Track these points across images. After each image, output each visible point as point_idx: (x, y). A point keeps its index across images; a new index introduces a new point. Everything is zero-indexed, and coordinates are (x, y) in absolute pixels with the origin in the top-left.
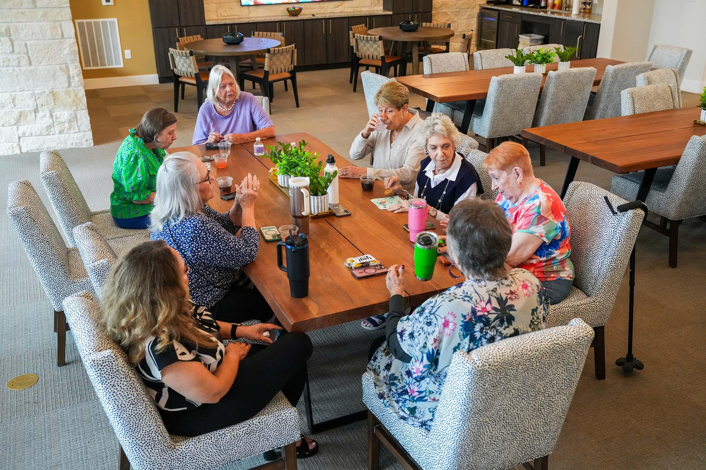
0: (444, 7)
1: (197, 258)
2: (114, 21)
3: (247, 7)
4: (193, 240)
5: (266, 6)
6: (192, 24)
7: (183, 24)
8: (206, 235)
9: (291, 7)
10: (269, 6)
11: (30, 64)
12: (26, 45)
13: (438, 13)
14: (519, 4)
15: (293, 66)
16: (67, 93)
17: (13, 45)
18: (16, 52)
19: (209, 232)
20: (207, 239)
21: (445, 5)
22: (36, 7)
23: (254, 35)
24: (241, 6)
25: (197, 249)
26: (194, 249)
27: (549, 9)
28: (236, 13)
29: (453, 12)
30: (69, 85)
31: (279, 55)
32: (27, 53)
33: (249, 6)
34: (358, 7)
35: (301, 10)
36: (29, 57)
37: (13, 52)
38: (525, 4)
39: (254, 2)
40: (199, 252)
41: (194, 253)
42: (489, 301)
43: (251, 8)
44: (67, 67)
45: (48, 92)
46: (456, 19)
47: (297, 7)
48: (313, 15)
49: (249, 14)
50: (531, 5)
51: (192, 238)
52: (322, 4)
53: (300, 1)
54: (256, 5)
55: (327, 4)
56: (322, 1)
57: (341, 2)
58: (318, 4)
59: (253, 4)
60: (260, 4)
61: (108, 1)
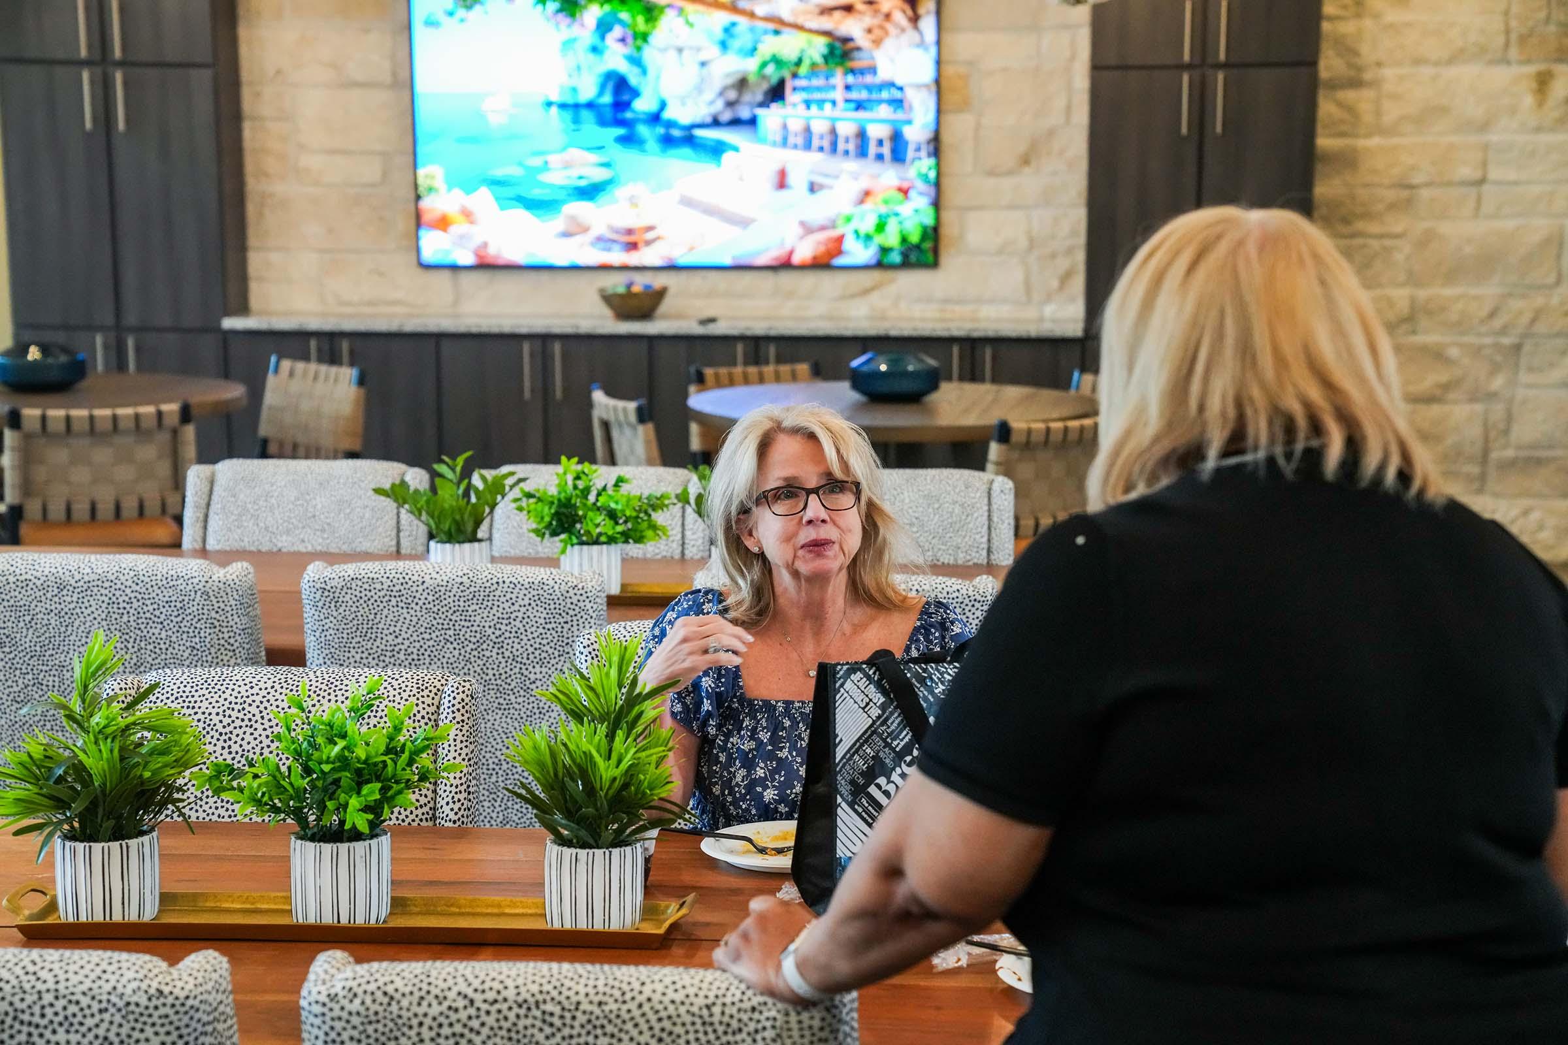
0: (1424, 322)
3: (446, 275)
5: (533, 275)
10: (545, 276)
21: (1429, 313)
24: (422, 266)
28: (400, 295)
29: (1477, 351)
33: (454, 268)
34: (960, 302)
35: (659, 295)
39: (477, 255)
43: (462, 277)
46: (1498, 383)
47: (654, 283)
49: (456, 302)
52: (786, 279)
53: (682, 261)
54: (485, 265)
55: (810, 280)
56: (785, 265)
57: (877, 275)
58: (770, 279)
59: (468, 259)
60: (501, 262)
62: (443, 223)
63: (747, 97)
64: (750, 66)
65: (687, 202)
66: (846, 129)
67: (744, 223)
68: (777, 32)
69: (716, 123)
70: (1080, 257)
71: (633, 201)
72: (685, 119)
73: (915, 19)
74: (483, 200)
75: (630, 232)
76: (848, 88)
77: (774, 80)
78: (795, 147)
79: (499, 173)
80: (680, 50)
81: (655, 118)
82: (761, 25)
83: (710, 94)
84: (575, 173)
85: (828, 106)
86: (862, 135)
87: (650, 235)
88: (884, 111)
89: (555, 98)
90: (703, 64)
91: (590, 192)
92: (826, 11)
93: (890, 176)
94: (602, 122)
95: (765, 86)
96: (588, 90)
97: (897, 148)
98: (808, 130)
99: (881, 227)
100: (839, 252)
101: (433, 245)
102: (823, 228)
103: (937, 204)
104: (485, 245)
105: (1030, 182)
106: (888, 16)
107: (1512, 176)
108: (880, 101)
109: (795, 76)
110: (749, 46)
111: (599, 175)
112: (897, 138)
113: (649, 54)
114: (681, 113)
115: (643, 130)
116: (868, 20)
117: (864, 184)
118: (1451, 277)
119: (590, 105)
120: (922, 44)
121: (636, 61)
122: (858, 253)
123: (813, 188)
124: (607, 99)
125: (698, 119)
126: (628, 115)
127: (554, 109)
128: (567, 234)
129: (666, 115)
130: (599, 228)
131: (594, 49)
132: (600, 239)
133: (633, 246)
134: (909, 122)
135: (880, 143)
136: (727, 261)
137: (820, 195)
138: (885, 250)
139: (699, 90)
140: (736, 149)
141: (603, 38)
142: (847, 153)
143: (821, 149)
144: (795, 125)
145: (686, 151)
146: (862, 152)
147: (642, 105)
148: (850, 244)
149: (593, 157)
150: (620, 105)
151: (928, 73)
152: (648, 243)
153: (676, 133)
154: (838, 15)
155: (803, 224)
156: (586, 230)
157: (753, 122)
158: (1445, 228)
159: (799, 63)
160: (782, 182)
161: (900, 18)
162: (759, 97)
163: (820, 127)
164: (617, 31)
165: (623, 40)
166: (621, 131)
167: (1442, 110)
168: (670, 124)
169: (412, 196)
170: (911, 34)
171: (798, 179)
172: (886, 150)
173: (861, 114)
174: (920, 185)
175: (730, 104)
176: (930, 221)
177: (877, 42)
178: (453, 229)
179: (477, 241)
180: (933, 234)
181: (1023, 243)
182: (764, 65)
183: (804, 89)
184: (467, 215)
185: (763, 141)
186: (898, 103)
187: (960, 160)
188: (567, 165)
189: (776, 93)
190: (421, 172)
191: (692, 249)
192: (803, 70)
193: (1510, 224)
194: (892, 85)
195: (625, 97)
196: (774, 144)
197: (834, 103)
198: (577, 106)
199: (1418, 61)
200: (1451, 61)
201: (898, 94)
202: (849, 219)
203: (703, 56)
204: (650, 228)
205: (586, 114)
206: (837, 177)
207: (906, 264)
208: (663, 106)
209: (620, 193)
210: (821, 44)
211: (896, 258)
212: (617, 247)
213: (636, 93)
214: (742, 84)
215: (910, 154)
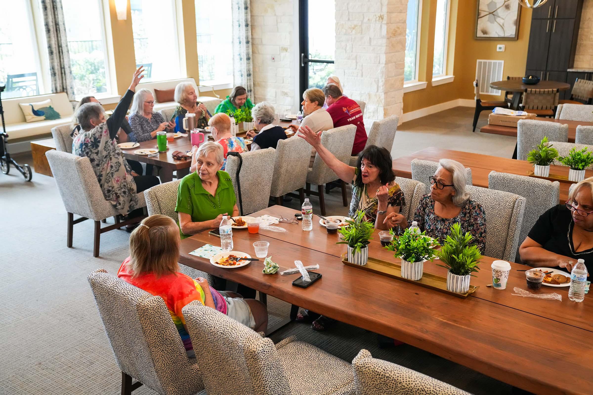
2: (501, 63)
6: (556, 70)
11: (362, 76)
12: (362, 65)
16: (376, 95)
17: (356, 65)
18: (357, 69)
22: (370, 45)
30: (377, 91)
32: (362, 70)
36: (362, 72)
37: (356, 68)
44: (378, 80)
45: (367, 93)
61: (500, 48)
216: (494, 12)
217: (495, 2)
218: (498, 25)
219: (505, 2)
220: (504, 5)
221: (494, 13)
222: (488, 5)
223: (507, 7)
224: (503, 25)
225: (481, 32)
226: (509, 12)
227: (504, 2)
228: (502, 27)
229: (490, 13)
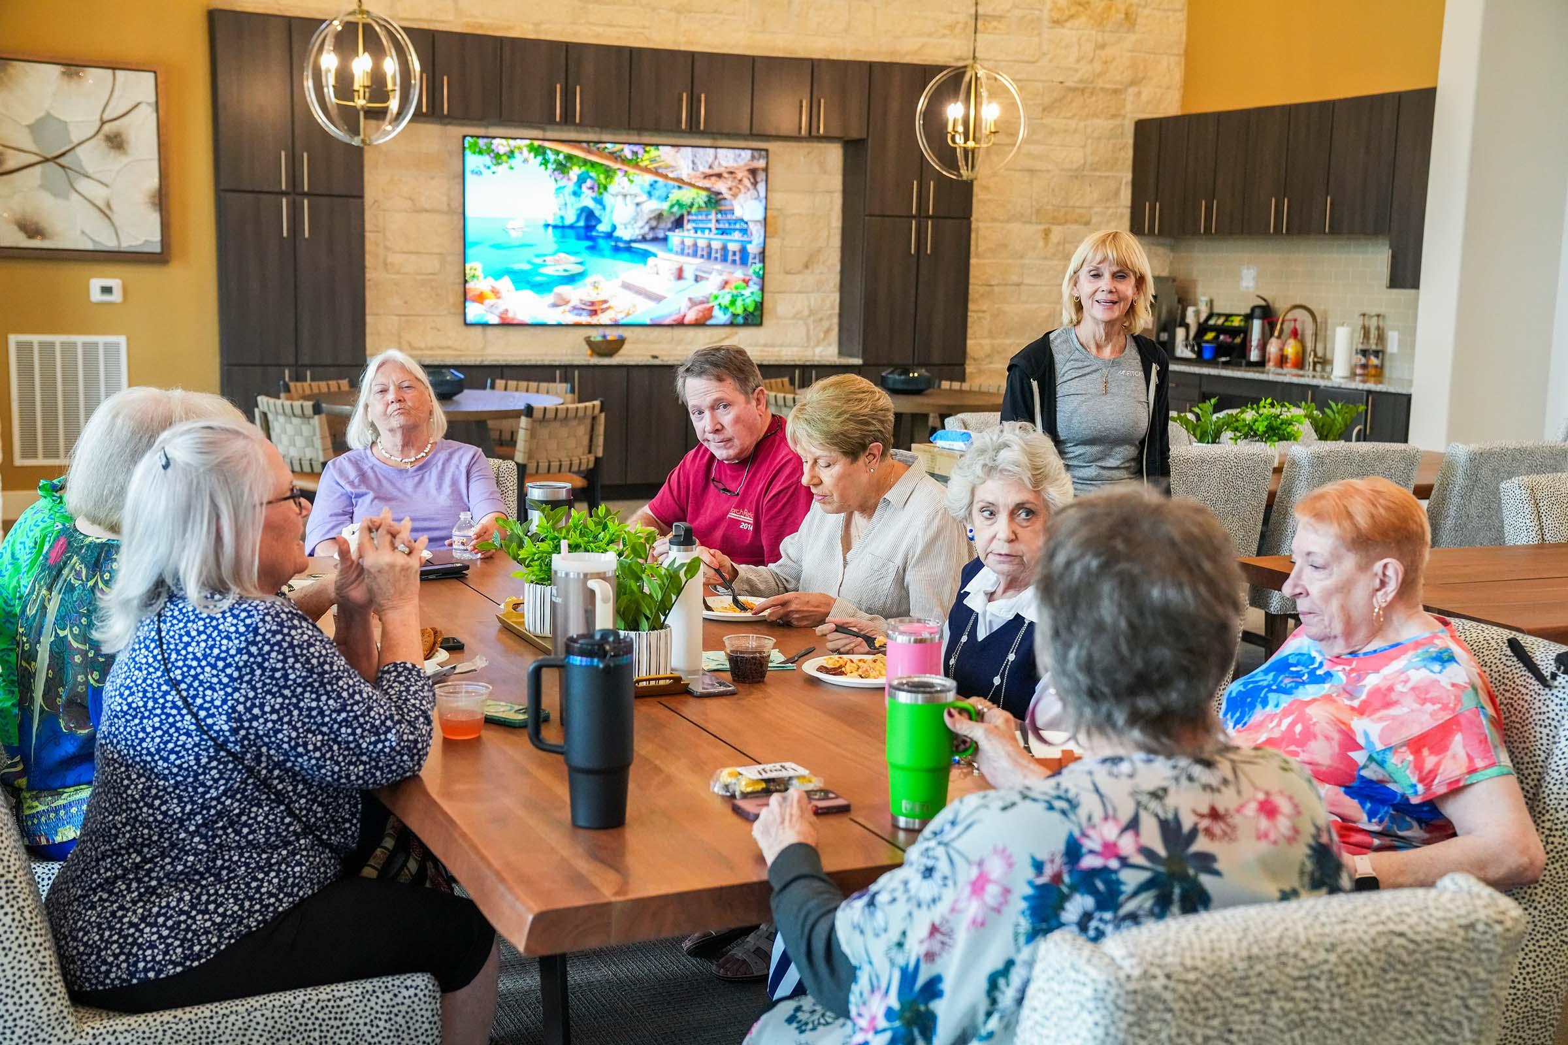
0: (996, 358)
1: (245, 737)
2: (117, 345)
3: (479, 329)
4: (241, 677)
5: (532, 330)
6: (329, 361)
7: (305, 360)
8: (284, 661)
9: (596, 335)
10: (539, 331)
13: (980, 371)
14: (1192, 356)
15: (592, 459)
19: (295, 656)
20: (286, 676)
21: (998, 352)
23: (493, 387)
24: (466, 324)
25: (249, 710)
26: (240, 708)
27: (1270, 366)
28: (450, 343)
31: (557, 424)
33: (485, 325)
34: (773, 346)
35: (621, 342)
38: (1207, 355)
39: (501, 318)
40: (256, 718)
41: (239, 720)
42: (1133, 825)
43: (489, 331)
47: (612, 334)
48: (655, 357)
49: (484, 348)
50: (1223, 359)
51: (238, 669)
52: (679, 332)
53: (622, 322)
54: (506, 324)
55: (691, 333)
56: (680, 324)
57: (728, 330)
58: (669, 331)
59: (496, 320)
60: (515, 322)
61: (107, 290)
62: (480, 298)
63: (662, 225)
64: (665, 206)
65: (626, 286)
66: (716, 245)
67: (658, 299)
68: (680, 188)
69: (644, 239)
70: (836, 320)
71: (595, 285)
72: (627, 237)
73: (755, 184)
74: (505, 284)
75: (593, 303)
76: (717, 221)
77: (678, 216)
78: (688, 255)
79: (517, 267)
80: (625, 196)
81: (609, 236)
82: (672, 183)
83: (641, 223)
84: (561, 268)
85: (707, 231)
86: (724, 248)
87: (605, 306)
88: (737, 235)
89: (552, 222)
90: (638, 204)
91: (571, 279)
92: (707, 176)
93: (739, 273)
94: (579, 238)
95: (673, 219)
96: (570, 219)
97: (743, 257)
98: (695, 245)
99: (733, 302)
100: (711, 317)
101: (474, 312)
102: (702, 303)
103: (762, 289)
104: (507, 311)
105: (809, 278)
106: (740, 181)
107: (1033, 282)
108: (735, 230)
109: (689, 213)
110: (664, 195)
111: (579, 269)
112: (743, 251)
113: (607, 198)
114: (624, 233)
115: (602, 243)
116: (730, 183)
117: (725, 277)
118: (1007, 335)
119: (571, 227)
120: (758, 198)
121: (599, 201)
122: (720, 317)
123: (697, 279)
124: (582, 223)
125: (634, 238)
126: (594, 234)
127: (550, 228)
128: (555, 305)
129: (616, 234)
130: (575, 302)
131: (575, 193)
132: (575, 308)
133: (594, 313)
134: (750, 242)
135: (734, 253)
136: (648, 322)
137: (701, 283)
138: (735, 315)
139: (635, 220)
140: (655, 255)
141: (580, 187)
142: (716, 259)
143: (702, 256)
144: (689, 242)
145: (626, 255)
146: (724, 259)
147: (603, 228)
148: (717, 312)
149: (572, 259)
150: (589, 228)
151: (760, 216)
152: (603, 311)
153: (621, 245)
154: (713, 179)
155: (690, 299)
156: (568, 302)
157: (665, 239)
158: (1006, 308)
159: (692, 205)
160: (680, 275)
161: (746, 182)
162: (669, 225)
163: (702, 243)
164: (589, 183)
165: (592, 188)
166: (589, 243)
167: (1005, 246)
168: (619, 239)
169: (462, 280)
170: (752, 191)
171: (689, 273)
172: (737, 258)
173: (725, 237)
174: (755, 278)
175: (652, 229)
176: (759, 299)
177: (735, 196)
178: (487, 302)
179: (502, 309)
180: (760, 306)
181: (806, 313)
182: (672, 206)
183: (694, 221)
184: (496, 293)
185: (670, 251)
186: (744, 231)
187: (773, 265)
188: (557, 262)
189: (679, 223)
190: (468, 266)
191: (628, 314)
192: (694, 210)
193: (1035, 306)
194: (742, 220)
195: (593, 223)
196: (677, 253)
197: (710, 230)
198: (563, 227)
199: (994, 220)
200: (1008, 221)
201: (745, 226)
202: (716, 298)
203: (638, 200)
204: (605, 302)
205: (570, 232)
206: (710, 273)
207: (746, 324)
208: (614, 228)
209: (588, 280)
210: (704, 194)
211: (740, 320)
212: (584, 313)
213: (599, 221)
214: (659, 217)
215: (750, 261)
216: (63, 154)
217: (60, 120)
218: (89, 206)
219: (103, 123)
220: (100, 136)
221: (61, 161)
222: (34, 129)
223: (116, 142)
224: (109, 206)
225: (16, 228)
226: (124, 160)
227: (98, 124)
228: (105, 212)
229: (47, 160)
